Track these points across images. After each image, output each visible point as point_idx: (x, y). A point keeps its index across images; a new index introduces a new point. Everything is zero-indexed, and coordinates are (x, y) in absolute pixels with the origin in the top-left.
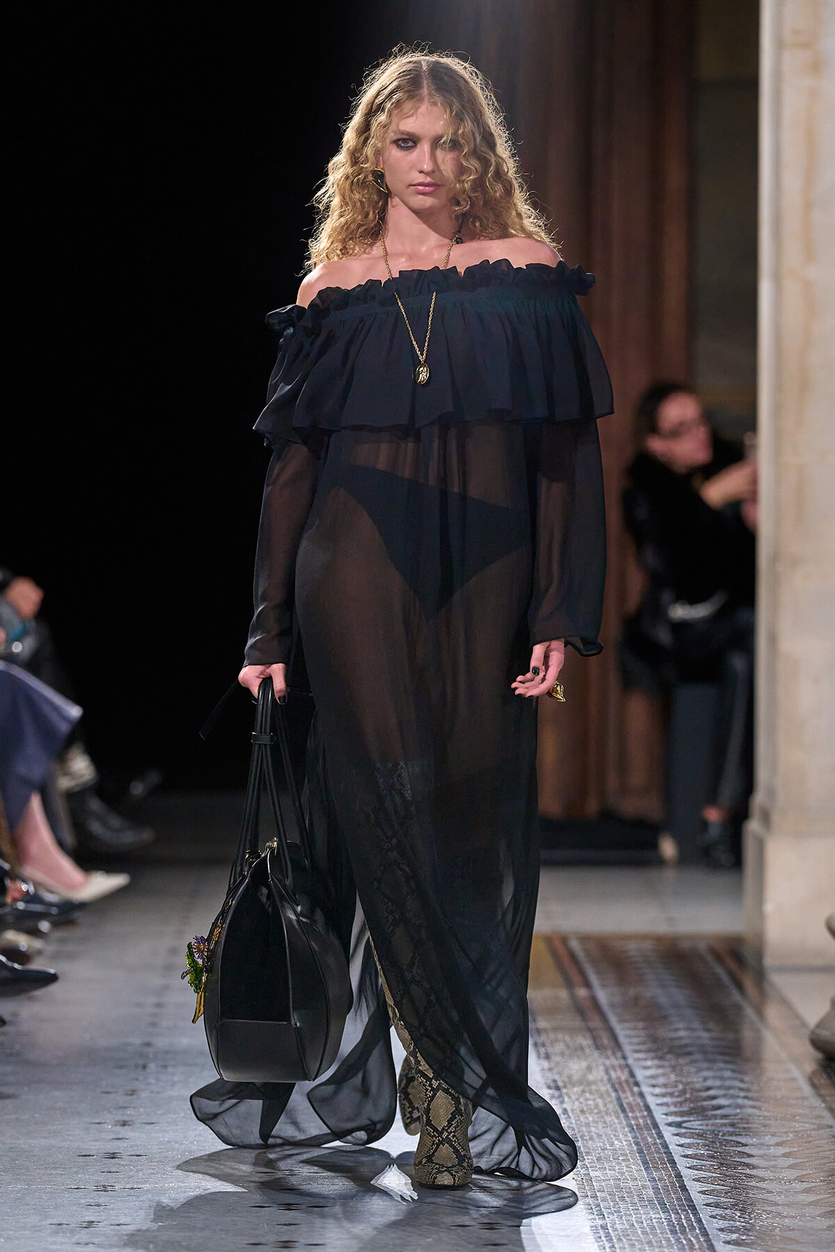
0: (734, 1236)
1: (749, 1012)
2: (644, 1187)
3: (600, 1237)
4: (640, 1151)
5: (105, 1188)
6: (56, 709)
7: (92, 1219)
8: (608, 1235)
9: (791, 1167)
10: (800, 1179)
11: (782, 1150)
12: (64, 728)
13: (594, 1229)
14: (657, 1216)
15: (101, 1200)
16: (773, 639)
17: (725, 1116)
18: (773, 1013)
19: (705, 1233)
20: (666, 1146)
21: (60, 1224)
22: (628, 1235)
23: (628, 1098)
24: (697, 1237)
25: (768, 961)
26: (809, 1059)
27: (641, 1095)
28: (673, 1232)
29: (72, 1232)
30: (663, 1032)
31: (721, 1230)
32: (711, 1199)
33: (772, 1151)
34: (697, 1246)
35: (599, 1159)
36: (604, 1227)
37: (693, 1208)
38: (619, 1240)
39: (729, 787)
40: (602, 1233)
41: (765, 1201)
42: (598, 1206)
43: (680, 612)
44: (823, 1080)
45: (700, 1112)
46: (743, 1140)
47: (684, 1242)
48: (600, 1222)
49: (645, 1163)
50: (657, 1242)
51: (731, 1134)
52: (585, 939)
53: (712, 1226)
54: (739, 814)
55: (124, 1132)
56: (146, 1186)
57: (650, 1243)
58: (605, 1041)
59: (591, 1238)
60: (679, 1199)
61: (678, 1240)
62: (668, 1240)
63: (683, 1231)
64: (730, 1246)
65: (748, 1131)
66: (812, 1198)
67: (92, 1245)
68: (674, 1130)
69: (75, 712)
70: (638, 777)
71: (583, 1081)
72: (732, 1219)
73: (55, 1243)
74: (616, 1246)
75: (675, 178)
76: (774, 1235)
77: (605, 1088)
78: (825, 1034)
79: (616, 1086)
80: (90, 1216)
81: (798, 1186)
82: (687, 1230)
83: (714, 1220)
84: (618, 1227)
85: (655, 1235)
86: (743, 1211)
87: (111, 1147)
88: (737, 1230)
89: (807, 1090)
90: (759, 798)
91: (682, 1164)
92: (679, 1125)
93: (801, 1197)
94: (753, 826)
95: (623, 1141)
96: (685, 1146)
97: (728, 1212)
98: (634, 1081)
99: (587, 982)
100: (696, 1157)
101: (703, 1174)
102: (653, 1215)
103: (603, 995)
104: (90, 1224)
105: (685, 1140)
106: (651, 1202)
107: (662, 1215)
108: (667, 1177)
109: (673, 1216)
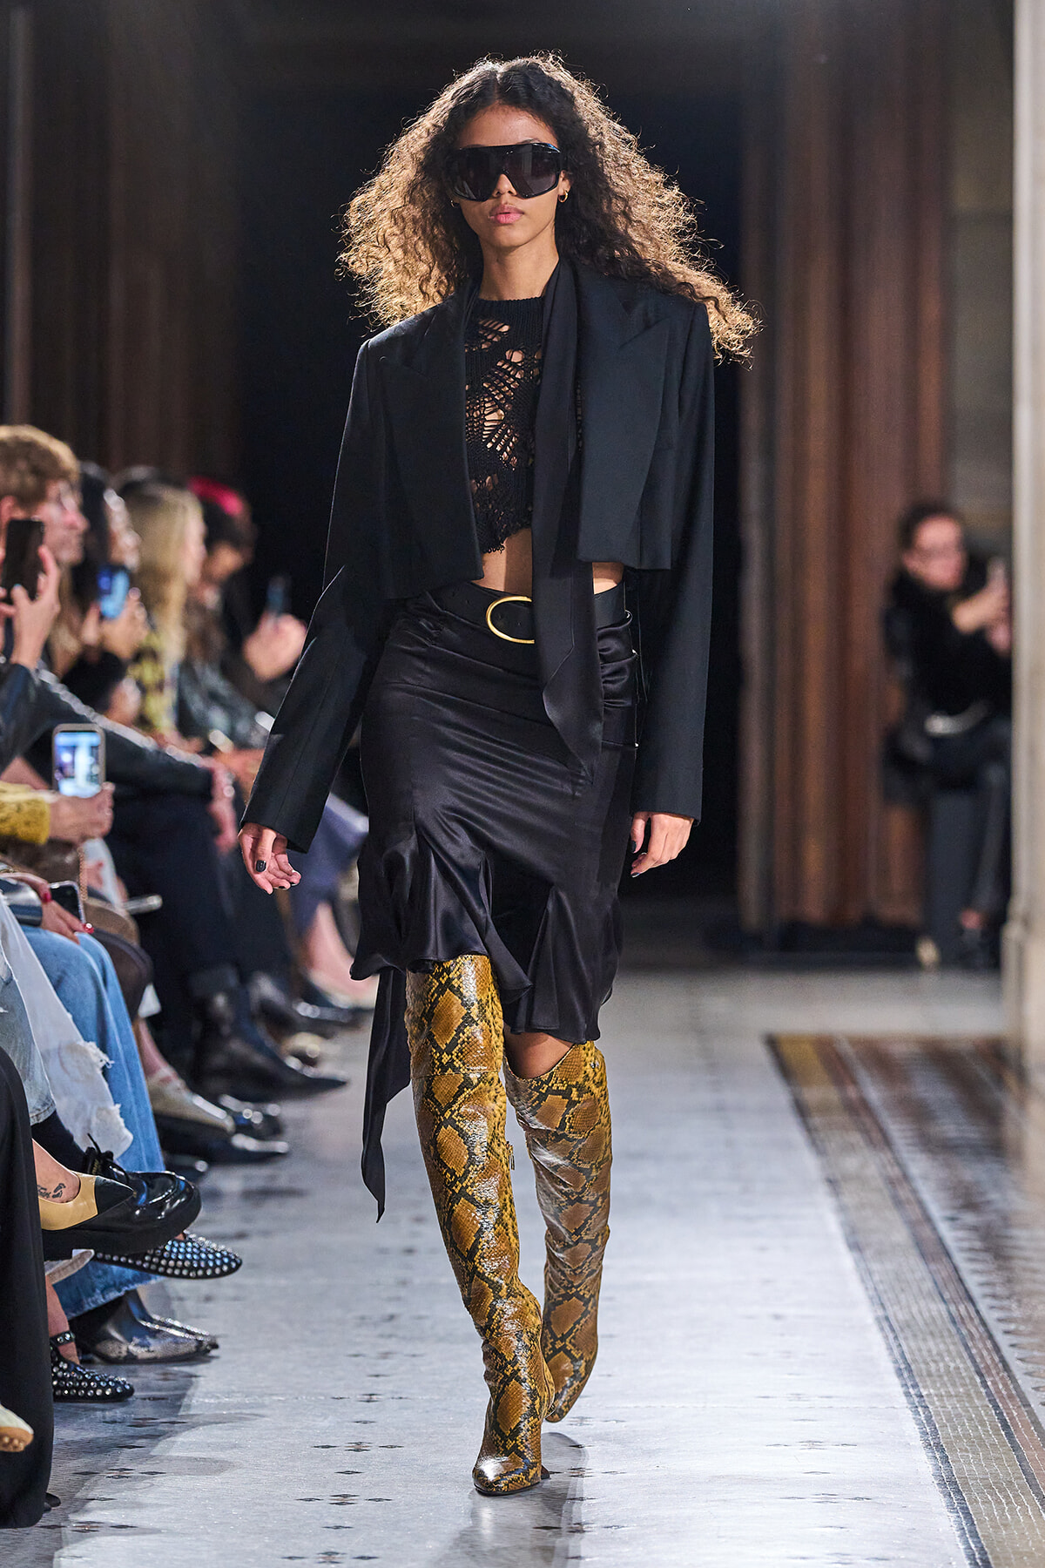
0: (1012, 1327)
1: (1011, 1108)
2: (923, 1279)
3: (884, 1328)
4: (918, 1244)
5: (404, 1283)
6: (344, 825)
7: (392, 1312)
8: (891, 1326)
12: (350, 841)
13: (878, 1319)
14: (937, 1309)
15: (402, 1294)
16: (1033, 752)
17: (995, 1211)
18: (1036, 1108)
19: (985, 1325)
20: (940, 1239)
21: (363, 1318)
22: (911, 1327)
23: (903, 1193)
24: (976, 1328)
25: (1032, 1059)
27: (914, 1191)
28: (954, 1322)
29: (376, 1325)
30: (934, 1130)
31: (999, 1320)
32: (988, 1290)
34: (977, 1337)
36: (887, 1318)
37: (971, 1299)
38: (902, 1330)
39: (986, 894)
40: (886, 1325)
41: (1040, 1292)
43: (940, 725)
45: (971, 1206)
46: (1013, 1233)
47: (965, 1332)
49: (923, 1256)
50: (938, 1332)
53: (991, 1317)
54: (997, 920)
55: (417, 1228)
57: (932, 1334)
58: (876, 1136)
59: (875, 1329)
60: (957, 1291)
61: (958, 1330)
62: (949, 1330)
63: (963, 1323)
64: (1009, 1336)
65: (1017, 1225)
67: (395, 1338)
68: (948, 1224)
70: (899, 881)
71: (860, 1179)
72: (1009, 1309)
73: (359, 1335)
74: (900, 1336)
77: (880, 1183)
79: (891, 1182)
80: (391, 1309)
82: (967, 1321)
83: (992, 1311)
84: (900, 1316)
85: (937, 1325)
86: (1019, 1301)
87: (408, 1243)
88: (1015, 1321)
90: (1019, 905)
91: (959, 1258)
94: (1013, 932)
95: (901, 1235)
96: (962, 1240)
97: (1005, 1303)
98: (906, 1177)
99: (855, 1082)
100: (971, 1250)
101: (979, 1266)
102: (933, 1307)
103: (874, 1093)
104: (392, 1317)
105: (961, 1234)
106: (930, 1294)
107: (942, 1307)
108: (944, 1271)
109: (953, 1308)
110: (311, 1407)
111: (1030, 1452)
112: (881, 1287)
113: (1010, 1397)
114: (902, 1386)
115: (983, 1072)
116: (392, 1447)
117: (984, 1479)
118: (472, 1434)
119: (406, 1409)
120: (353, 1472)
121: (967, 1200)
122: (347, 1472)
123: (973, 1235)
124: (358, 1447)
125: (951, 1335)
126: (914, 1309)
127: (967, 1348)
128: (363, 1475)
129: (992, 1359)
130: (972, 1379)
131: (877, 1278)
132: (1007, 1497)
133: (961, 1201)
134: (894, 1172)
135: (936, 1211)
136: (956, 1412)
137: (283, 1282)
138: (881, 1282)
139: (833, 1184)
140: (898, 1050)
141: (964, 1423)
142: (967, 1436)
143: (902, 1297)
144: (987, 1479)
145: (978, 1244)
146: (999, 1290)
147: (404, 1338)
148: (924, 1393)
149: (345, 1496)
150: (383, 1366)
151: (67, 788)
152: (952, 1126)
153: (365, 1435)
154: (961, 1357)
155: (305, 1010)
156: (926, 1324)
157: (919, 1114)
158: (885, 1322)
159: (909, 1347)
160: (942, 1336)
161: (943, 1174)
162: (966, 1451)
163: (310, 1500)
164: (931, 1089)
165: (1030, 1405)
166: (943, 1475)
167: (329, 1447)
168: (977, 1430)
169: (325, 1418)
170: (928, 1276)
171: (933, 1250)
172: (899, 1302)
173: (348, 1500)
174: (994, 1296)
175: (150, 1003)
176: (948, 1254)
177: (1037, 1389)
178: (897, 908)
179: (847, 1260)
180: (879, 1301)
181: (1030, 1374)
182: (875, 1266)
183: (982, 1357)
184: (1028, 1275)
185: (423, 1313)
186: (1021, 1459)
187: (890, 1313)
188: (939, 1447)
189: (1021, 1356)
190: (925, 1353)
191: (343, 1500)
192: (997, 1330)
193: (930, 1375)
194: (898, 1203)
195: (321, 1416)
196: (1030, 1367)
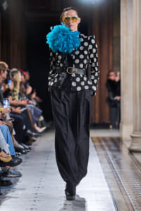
1: (121, 146)
2: (109, 166)
14: (110, 170)
17: (118, 158)
18: (124, 146)
25: (123, 140)
26: (128, 151)
27: (108, 156)
30: (111, 148)
32: (116, 168)
37: (114, 169)
41: (123, 168)
44: (129, 154)
52: (101, 137)
53: (117, 171)
59: (102, 172)
65: (121, 160)
69: (41, 111)
71: (102, 154)
75: (111, 48)
77: (104, 155)
78: (130, 148)
87: (46, 163)
90: (122, 121)
92: (113, 159)
94: (121, 124)
95: (106, 161)
97: (119, 169)
98: (107, 154)
99: (101, 143)
100: (115, 163)
101: (116, 165)
103: (104, 143)
106: (109, 168)
108: (111, 166)
109: (112, 170)
114: (105, 180)
115: (117, 141)
121: (114, 157)
123: (115, 161)
125: (112, 173)
129: (117, 176)
139: (98, 155)
140: (107, 139)
151: (5, 107)
152: (113, 148)
155: (34, 134)
157: (109, 146)
158: (104, 172)
164: (111, 143)
171: (110, 163)
175: (14, 133)
176: (112, 164)
177: (122, 180)
178: (107, 121)
179: (99, 164)
180: (103, 169)
181: (121, 178)
182: (103, 165)
188: (110, 187)
191: (36, 194)
194: (106, 157)
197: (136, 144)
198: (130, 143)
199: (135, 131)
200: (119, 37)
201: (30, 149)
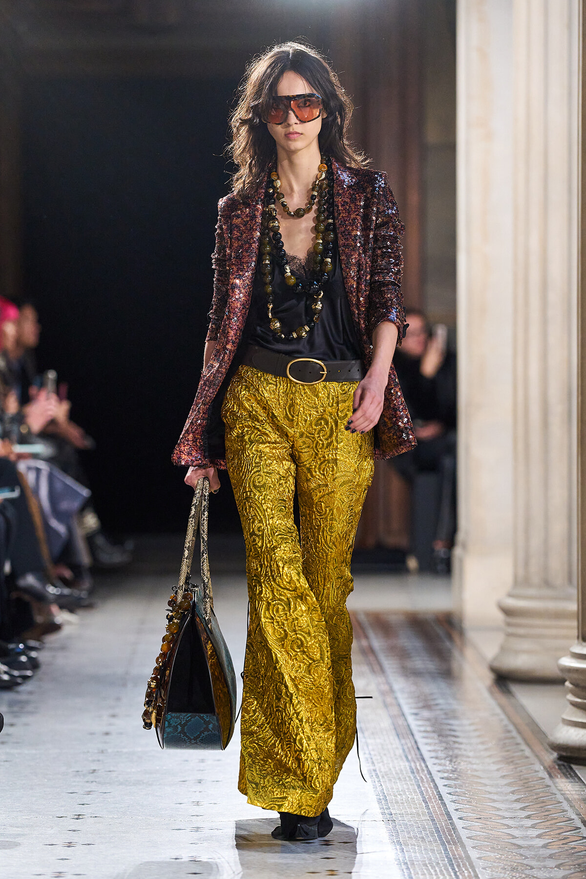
0: (446, 775)
1: (456, 653)
2: (397, 748)
3: (372, 776)
4: (395, 729)
5: (102, 752)
7: (94, 768)
8: (377, 774)
9: (479, 736)
10: (482, 743)
11: (472, 728)
14: (404, 765)
15: (101, 758)
16: (468, 449)
17: (441, 709)
18: (469, 653)
19: (430, 773)
20: (409, 726)
21: (78, 771)
22: (388, 775)
23: (390, 699)
24: (425, 776)
25: (467, 624)
26: (488, 678)
27: (396, 698)
28: (413, 772)
29: (84, 775)
30: (409, 664)
31: (439, 771)
32: (433, 754)
33: (468, 728)
34: (425, 780)
35: (373, 733)
36: (375, 770)
37: (423, 760)
38: (383, 777)
40: (373, 774)
41: (463, 756)
42: (372, 759)
44: (496, 690)
45: (427, 706)
46: (451, 722)
47: (418, 778)
48: (372, 768)
49: (398, 735)
50: (404, 778)
51: (446, 719)
52: (368, 614)
53: (434, 769)
55: (113, 720)
56: (125, 750)
57: (399, 778)
58: (377, 668)
60: (416, 755)
61: (415, 777)
62: (409, 777)
63: (418, 772)
64: (444, 780)
65: (455, 718)
66: (488, 753)
67: (95, 783)
68: (413, 717)
69: (85, 492)
70: (396, 523)
72: (445, 765)
73: (74, 782)
74: (381, 780)
76: (467, 774)
78: (497, 664)
79: (384, 694)
80: (94, 766)
81: (481, 747)
82: (420, 772)
83: (435, 766)
84: (383, 770)
85: (403, 774)
86: (451, 761)
87: (106, 729)
88: (447, 771)
89: (486, 695)
90: (461, 536)
91: (418, 736)
92: (416, 714)
93: (482, 753)
94: (458, 551)
95: (386, 723)
96: (420, 726)
97: (443, 761)
98: (392, 691)
99: (366, 637)
100: (425, 731)
101: (429, 741)
102: (402, 763)
103: (377, 643)
104: (94, 771)
105: (420, 723)
106: (401, 756)
107: (407, 764)
108: (409, 743)
109: (413, 764)
110: (44, 823)
111: (450, 846)
112: (372, 753)
113: (442, 814)
114: (381, 809)
115: (440, 631)
116: (89, 844)
117: (423, 861)
118: (135, 837)
119: (99, 823)
120: (66, 859)
121: (426, 704)
122: (62, 859)
123: (427, 723)
124: (70, 845)
125: (411, 780)
126: (391, 765)
127: (419, 787)
128: (71, 861)
129: (433, 793)
130: (420, 804)
131: (370, 747)
132: (435, 871)
133: (421, 704)
134: (385, 687)
135: (407, 710)
136: (410, 824)
137: (34, 752)
138: (373, 750)
140: (393, 619)
141: (414, 829)
142: (416, 837)
143: (385, 758)
144: (425, 861)
145: (429, 729)
146: (440, 754)
147: (99, 783)
148: (393, 812)
149: (60, 873)
150: (87, 799)
152: (422, 662)
153: (74, 838)
154: (415, 792)
155: (53, 590)
156: (397, 773)
157: (402, 655)
159: (387, 787)
160: (406, 780)
161: (413, 688)
162: (414, 845)
163: (40, 875)
164: (408, 641)
165: (452, 819)
166: (400, 859)
167: (52, 845)
168: (421, 834)
169: (52, 829)
170: (400, 747)
171: (404, 732)
172: (383, 762)
173: (62, 875)
174: (437, 758)
176: (413, 735)
177: (456, 810)
178: (396, 539)
181: (454, 802)
182: (369, 741)
183: (427, 791)
184: (457, 745)
185: (112, 769)
186: (446, 850)
187: (377, 767)
188: (399, 843)
189: (448, 792)
190: (395, 790)
191: (59, 875)
192: (437, 777)
193: (397, 802)
194: (386, 705)
195: (48, 827)
196: (454, 798)
197: (526, 645)
198: (500, 638)
199: (521, 582)
200: (450, 148)
201: (34, 665)
